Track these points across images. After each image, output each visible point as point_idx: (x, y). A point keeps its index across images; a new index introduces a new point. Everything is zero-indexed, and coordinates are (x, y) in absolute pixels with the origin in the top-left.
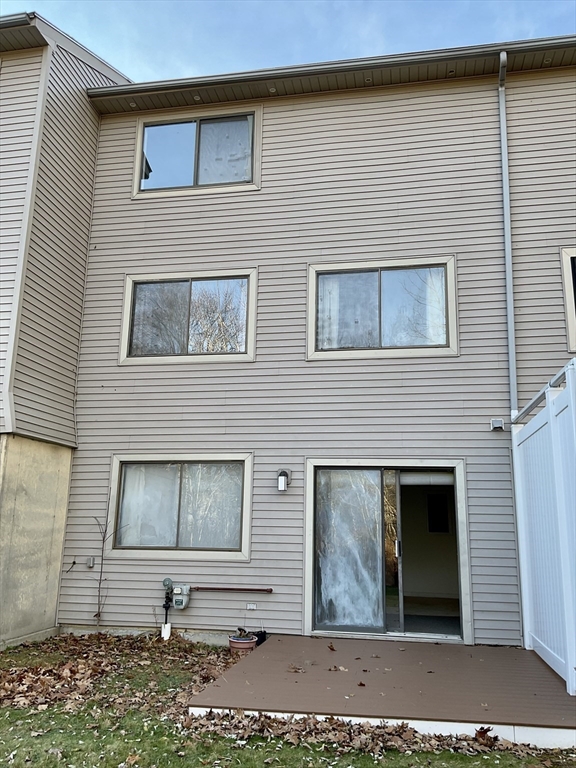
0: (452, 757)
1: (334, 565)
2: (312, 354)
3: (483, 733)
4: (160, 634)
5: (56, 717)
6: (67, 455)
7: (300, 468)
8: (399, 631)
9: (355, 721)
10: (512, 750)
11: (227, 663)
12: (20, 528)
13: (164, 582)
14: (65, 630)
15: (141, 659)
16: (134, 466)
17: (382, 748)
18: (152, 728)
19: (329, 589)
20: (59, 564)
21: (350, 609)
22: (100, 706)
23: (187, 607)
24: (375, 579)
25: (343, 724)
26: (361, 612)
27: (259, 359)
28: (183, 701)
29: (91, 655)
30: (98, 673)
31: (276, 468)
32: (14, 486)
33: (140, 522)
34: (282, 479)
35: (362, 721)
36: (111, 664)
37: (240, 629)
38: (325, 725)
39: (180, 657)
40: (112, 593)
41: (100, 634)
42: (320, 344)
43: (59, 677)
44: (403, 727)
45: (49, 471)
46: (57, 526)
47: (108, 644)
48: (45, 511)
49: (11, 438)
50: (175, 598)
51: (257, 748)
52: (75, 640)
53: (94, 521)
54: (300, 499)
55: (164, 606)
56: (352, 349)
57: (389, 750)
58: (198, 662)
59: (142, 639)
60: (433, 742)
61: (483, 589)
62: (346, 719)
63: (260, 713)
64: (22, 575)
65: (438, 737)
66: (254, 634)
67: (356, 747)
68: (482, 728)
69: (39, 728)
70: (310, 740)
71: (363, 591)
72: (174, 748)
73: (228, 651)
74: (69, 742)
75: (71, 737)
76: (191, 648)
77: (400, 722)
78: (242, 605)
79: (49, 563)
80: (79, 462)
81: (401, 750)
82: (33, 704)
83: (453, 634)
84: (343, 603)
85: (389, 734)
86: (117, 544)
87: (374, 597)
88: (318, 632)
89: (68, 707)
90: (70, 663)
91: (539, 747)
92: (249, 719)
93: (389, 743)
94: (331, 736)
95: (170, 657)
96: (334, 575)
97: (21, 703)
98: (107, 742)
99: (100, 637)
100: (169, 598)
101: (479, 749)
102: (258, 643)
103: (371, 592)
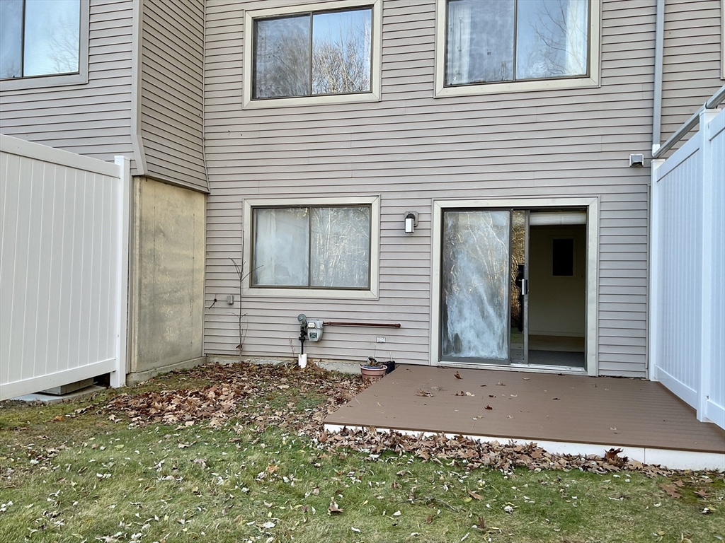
0: (581, 475)
1: (461, 303)
2: (441, 91)
3: (613, 453)
4: (297, 363)
5: (201, 431)
6: (200, 200)
7: (427, 210)
8: (523, 363)
9: (483, 440)
10: (642, 470)
11: (359, 388)
12: (162, 267)
13: (298, 317)
14: (211, 360)
15: (280, 383)
16: (264, 211)
17: (511, 465)
18: (290, 442)
19: (455, 324)
20: (202, 302)
21: (475, 342)
22: (242, 423)
23: (320, 340)
24: (500, 316)
25: (472, 443)
26: (485, 345)
27: (385, 97)
28: (319, 419)
29: (235, 380)
30: (240, 395)
31: (403, 211)
32: (152, 227)
33: (273, 263)
34: (409, 221)
35: (491, 440)
36: (253, 388)
37: (370, 359)
38: (455, 443)
39: (316, 382)
40: (251, 327)
41: (243, 363)
42: (449, 78)
43: (205, 399)
44: (532, 447)
45: (185, 214)
46: (197, 267)
47: (250, 371)
48: (184, 252)
49: (144, 181)
50: (309, 332)
51: (389, 461)
52: (220, 368)
53: (230, 262)
54: (427, 241)
55: (300, 339)
56: (484, 83)
57: (517, 467)
58: (332, 387)
59: (281, 367)
60: (562, 461)
61: (610, 324)
62: (475, 438)
63: (391, 431)
64: (167, 310)
65: (567, 457)
66: (383, 363)
67: (485, 463)
68: (612, 450)
69: (186, 440)
70: (440, 455)
71: (488, 327)
72: (310, 459)
73: (360, 378)
74: (213, 453)
75: (215, 449)
76: (326, 375)
77: (528, 442)
78: (373, 339)
79: (192, 300)
80: (213, 206)
81: (531, 467)
82: (181, 420)
83: (577, 366)
84: (468, 336)
85: (518, 453)
86: (254, 283)
87: (499, 332)
88: (444, 363)
89: (212, 423)
90: (215, 387)
91: (669, 468)
92: (381, 436)
93: (518, 461)
94: (460, 452)
95: (306, 383)
96: (460, 312)
97: (170, 420)
98: (247, 454)
99: (243, 366)
100: (304, 332)
101: (609, 468)
102: (388, 371)
103: (496, 327)
